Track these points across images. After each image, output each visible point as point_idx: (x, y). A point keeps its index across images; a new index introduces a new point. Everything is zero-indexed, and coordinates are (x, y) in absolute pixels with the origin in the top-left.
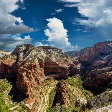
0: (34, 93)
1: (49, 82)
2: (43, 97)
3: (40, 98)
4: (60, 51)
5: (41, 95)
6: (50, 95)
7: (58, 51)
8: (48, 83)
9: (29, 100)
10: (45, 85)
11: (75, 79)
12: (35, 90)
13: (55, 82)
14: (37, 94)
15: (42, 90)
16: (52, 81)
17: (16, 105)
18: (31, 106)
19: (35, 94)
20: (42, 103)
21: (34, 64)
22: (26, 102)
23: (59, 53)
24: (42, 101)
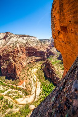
0: (21, 76)
1: (32, 66)
2: (31, 78)
3: (30, 79)
4: (34, 38)
5: (29, 76)
6: (37, 76)
7: (33, 38)
8: (30, 67)
9: (20, 82)
10: (29, 69)
11: (52, 60)
12: (22, 74)
13: (36, 65)
14: (25, 76)
15: (27, 73)
16: (34, 64)
17: (8, 89)
18: (25, 86)
19: (23, 77)
20: (33, 83)
21: (17, 49)
22: (18, 84)
23: (33, 40)
24: (32, 81)
